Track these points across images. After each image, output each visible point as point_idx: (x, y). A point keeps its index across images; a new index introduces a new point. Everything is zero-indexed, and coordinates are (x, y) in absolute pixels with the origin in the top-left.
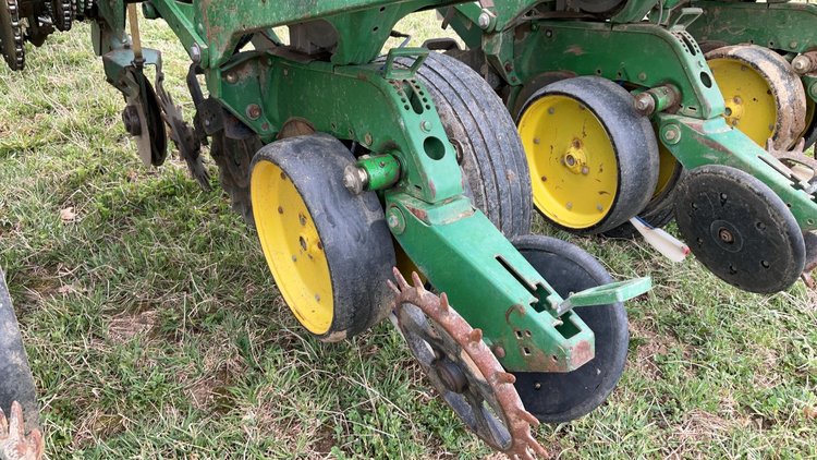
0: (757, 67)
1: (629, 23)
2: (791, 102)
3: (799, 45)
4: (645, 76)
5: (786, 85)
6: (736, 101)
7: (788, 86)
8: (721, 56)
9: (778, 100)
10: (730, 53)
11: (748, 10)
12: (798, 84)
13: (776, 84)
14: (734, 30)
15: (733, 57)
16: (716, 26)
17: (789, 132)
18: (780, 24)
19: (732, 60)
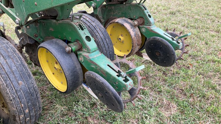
0: (124, 25)
1: (62, 19)
2: (135, 35)
3: (136, 16)
4: (71, 39)
5: (133, 30)
6: (122, 36)
7: (133, 31)
8: (114, 23)
9: (131, 35)
10: (116, 21)
11: (121, 7)
12: (137, 29)
13: (129, 31)
14: (118, 13)
15: (117, 22)
16: (114, 12)
17: (136, 44)
18: (130, 10)
19: (117, 23)
